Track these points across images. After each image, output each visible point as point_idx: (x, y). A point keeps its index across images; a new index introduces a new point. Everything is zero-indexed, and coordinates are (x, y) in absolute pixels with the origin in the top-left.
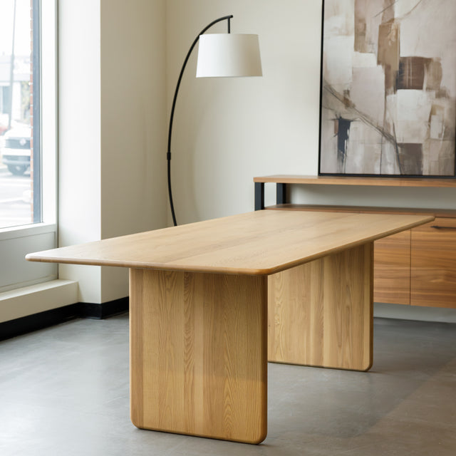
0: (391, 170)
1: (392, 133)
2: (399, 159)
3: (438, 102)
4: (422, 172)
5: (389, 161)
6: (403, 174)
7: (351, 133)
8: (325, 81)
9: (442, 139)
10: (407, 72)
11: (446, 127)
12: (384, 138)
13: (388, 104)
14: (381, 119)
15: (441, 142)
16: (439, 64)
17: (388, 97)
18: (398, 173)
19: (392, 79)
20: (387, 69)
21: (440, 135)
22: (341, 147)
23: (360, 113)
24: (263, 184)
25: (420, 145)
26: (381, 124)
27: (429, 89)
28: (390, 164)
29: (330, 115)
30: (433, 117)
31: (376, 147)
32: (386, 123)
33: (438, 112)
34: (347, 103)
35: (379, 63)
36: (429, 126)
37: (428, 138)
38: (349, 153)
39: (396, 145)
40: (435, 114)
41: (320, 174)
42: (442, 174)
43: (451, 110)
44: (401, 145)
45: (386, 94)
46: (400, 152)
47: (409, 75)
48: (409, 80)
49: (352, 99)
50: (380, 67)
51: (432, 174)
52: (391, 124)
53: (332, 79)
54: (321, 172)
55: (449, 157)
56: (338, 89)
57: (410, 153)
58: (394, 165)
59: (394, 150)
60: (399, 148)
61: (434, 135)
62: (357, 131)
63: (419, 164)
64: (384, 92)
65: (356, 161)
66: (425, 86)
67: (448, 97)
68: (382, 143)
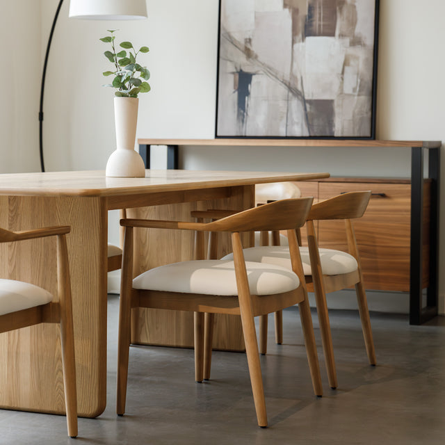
0: (298, 130)
1: (299, 88)
2: (308, 118)
3: (351, 51)
4: (333, 133)
5: (296, 120)
6: (312, 135)
7: (253, 88)
8: (224, 29)
9: (356, 94)
10: (317, 16)
11: (362, 80)
12: (290, 94)
13: (296, 54)
14: (287, 72)
15: (356, 98)
16: (354, 7)
17: (296, 46)
18: (306, 134)
19: (300, 25)
20: (295, 12)
21: (354, 90)
22: (241, 105)
23: (263, 64)
24: (148, 147)
25: (332, 101)
26: (287, 78)
27: (342, 36)
28: (297, 123)
29: (228, 68)
30: (346, 68)
31: (282, 104)
32: (293, 76)
33: (352, 63)
34: (248, 53)
35: (285, 6)
36: (342, 79)
37: (341, 93)
38: (250, 112)
39: (305, 101)
40: (349, 65)
41: (217, 137)
42: (356, 135)
43: (367, 60)
44: (310, 102)
45: (293, 42)
46: (308, 109)
47: (320, 20)
48: (320, 25)
49: (254, 48)
50: (287, 10)
51: (345, 135)
52: (299, 77)
53: (230, 25)
54: (218, 134)
55: (365, 115)
56: (239, 37)
57: (321, 110)
58: (302, 125)
59: (302, 108)
60: (308, 105)
61: (348, 89)
62: (260, 85)
63: (331, 124)
64: (290, 39)
65: (258, 122)
66: (337, 33)
67: (364, 45)
68: (288, 100)
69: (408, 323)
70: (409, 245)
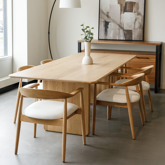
0: (122, 38)
1: (123, 26)
2: (125, 35)
3: (137, 16)
4: (132, 39)
5: (121, 35)
6: (126, 39)
7: (109, 26)
8: (101, 9)
9: (139, 28)
10: (128, 6)
11: (140, 25)
12: (120, 28)
13: (121, 17)
14: (119, 22)
15: (139, 29)
16: (138, 4)
17: (121, 15)
18: (124, 39)
19: (123, 9)
20: (121, 5)
21: (138, 27)
22: (106, 31)
23: (112, 19)
24: (81, 43)
25: (132, 30)
26: (119, 24)
27: (135, 12)
28: (122, 36)
29: (102, 20)
30: (136, 21)
31: (117, 31)
32: (121, 23)
33: (138, 20)
34: (108, 16)
35: (118, 3)
36: (135, 24)
37: (134, 28)
38: (108, 33)
39: (124, 30)
40: (137, 20)
41: (99, 39)
42: (139, 40)
43: (142, 19)
44: (126, 30)
45: (121, 13)
46: (125, 32)
47: (128, 8)
48: (128, 9)
49: (110, 15)
50: (119, 4)
51: (136, 40)
52: (122, 23)
53: (103, 8)
55: (141, 35)
56: (105, 12)
57: (128, 33)
58: (123, 37)
59: (123, 32)
60: (125, 31)
61: (136, 27)
62: (111, 25)
63: (131, 37)
64: (120, 13)
65: (111, 35)
66: (133, 11)
67: (141, 15)
68: (119, 30)
69: (154, 92)
70: (155, 72)
